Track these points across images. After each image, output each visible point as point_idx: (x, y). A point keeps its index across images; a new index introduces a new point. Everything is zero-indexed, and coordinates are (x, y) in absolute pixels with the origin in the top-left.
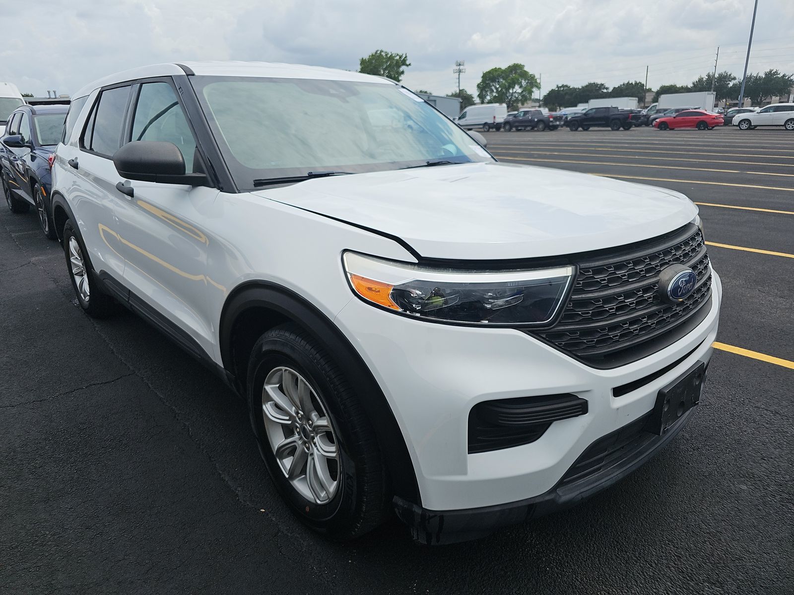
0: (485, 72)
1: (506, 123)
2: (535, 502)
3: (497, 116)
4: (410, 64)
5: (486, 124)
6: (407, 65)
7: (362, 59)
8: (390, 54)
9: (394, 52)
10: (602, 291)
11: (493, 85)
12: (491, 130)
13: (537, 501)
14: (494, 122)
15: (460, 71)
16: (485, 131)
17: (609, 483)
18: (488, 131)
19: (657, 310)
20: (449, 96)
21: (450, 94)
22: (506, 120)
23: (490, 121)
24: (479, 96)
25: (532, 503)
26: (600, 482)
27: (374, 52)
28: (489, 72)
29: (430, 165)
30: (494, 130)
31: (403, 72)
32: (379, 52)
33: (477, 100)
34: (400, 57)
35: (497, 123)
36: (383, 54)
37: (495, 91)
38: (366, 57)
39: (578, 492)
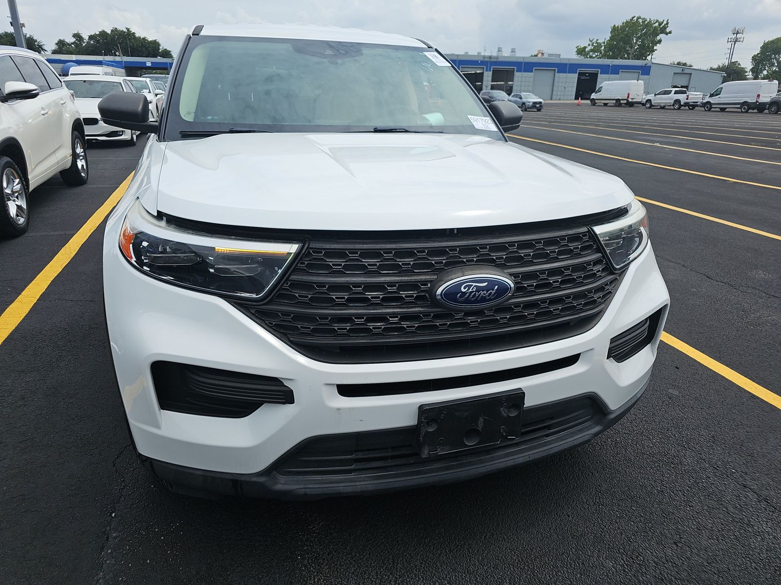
0: (766, 42)
1: (773, 103)
2: (239, 479)
3: (761, 95)
4: (670, 32)
5: (745, 103)
6: (667, 34)
7: (615, 25)
8: (648, 20)
9: (654, 18)
10: (331, 277)
11: (775, 58)
12: (750, 111)
13: (243, 479)
14: (757, 101)
15: (736, 41)
16: (742, 112)
17: (349, 490)
18: (747, 112)
19: (420, 312)
20: (713, 69)
21: (716, 67)
22: (775, 100)
23: (752, 100)
24: (752, 70)
25: (236, 478)
26: (338, 485)
27: (629, 18)
28: (773, 42)
29: (376, 131)
30: (756, 111)
31: (660, 41)
32: (635, 19)
33: (750, 75)
34: (660, 24)
35: (759, 103)
36: (640, 21)
37: (776, 64)
38: (619, 23)
39: (302, 486)
